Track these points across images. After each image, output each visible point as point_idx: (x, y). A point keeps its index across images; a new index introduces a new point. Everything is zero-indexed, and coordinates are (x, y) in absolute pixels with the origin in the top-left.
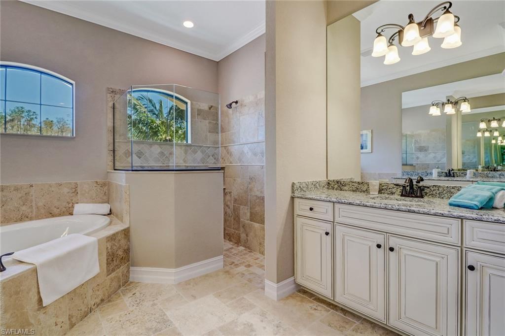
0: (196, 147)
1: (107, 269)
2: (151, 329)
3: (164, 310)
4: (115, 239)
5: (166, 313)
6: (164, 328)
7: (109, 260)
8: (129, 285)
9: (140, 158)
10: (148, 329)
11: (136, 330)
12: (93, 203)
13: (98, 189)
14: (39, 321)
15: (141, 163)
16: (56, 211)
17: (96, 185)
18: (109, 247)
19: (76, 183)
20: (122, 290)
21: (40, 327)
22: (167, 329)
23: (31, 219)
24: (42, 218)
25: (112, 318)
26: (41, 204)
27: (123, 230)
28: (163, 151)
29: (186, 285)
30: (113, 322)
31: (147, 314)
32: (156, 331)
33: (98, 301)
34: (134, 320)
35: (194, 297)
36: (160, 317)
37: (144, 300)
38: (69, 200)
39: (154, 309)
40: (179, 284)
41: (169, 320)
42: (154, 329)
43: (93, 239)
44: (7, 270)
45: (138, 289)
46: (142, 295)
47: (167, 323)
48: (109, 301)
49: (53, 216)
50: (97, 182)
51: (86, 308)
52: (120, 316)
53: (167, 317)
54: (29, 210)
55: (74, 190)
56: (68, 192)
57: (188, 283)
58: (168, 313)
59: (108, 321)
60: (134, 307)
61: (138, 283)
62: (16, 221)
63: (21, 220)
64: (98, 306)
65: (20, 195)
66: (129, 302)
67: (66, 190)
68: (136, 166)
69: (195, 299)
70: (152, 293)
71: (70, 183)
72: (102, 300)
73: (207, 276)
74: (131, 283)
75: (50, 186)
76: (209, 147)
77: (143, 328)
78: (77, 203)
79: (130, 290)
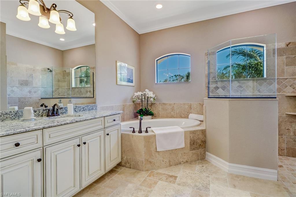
0: (271, 80)
1: (190, 147)
2: (197, 186)
3: (211, 182)
4: (195, 134)
5: (211, 184)
6: (203, 190)
7: (191, 143)
8: (204, 161)
9: (224, 90)
10: (196, 186)
11: (191, 183)
12: (198, 114)
13: (201, 107)
14: (156, 156)
15: (225, 94)
16: (183, 116)
17: (199, 105)
18: (192, 137)
19: (191, 104)
20: (199, 162)
21: (156, 159)
22: (204, 192)
23: (174, 118)
24: (178, 118)
25: (186, 171)
26: (177, 112)
27: (201, 130)
28: (241, 85)
29: (236, 177)
30: (185, 173)
31: (201, 179)
32: (198, 189)
33: (185, 161)
34: (193, 178)
35: (235, 186)
36: (206, 184)
37: (205, 171)
38: (188, 112)
39: (206, 179)
40: (231, 174)
41: (209, 188)
42: (198, 188)
43: (182, 130)
44: (149, 133)
45: (207, 165)
46: (206, 169)
47: (207, 189)
48: (190, 164)
49: (182, 118)
50: (200, 104)
51: (177, 161)
52: (189, 173)
53: (209, 186)
54: (174, 114)
55: (190, 107)
56: (188, 108)
57: (237, 176)
58: (211, 185)
59: (183, 172)
60: (198, 172)
61: (209, 162)
62: (170, 118)
63: (171, 117)
64: (184, 163)
65: (171, 107)
66: (197, 169)
67: (187, 107)
68: (222, 95)
69: (234, 188)
70: (212, 171)
71: (188, 103)
72: (187, 162)
73: (257, 179)
74: (206, 160)
75: (181, 104)
76: (287, 79)
77: (194, 184)
78: (191, 113)
79: (203, 163)
